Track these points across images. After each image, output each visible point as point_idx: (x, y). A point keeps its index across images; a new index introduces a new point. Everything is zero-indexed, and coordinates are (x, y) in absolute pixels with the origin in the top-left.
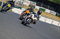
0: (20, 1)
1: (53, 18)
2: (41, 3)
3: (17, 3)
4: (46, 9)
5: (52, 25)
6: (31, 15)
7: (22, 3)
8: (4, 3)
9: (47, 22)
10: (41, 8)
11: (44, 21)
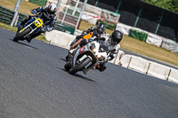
0: (69, 10)
1: (172, 63)
2: (133, 15)
3: (61, 15)
4: (150, 34)
5: (166, 82)
6: (90, 45)
7: (77, 13)
8: (20, 15)
9: (152, 73)
10: (135, 32)
11: (143, 71)
